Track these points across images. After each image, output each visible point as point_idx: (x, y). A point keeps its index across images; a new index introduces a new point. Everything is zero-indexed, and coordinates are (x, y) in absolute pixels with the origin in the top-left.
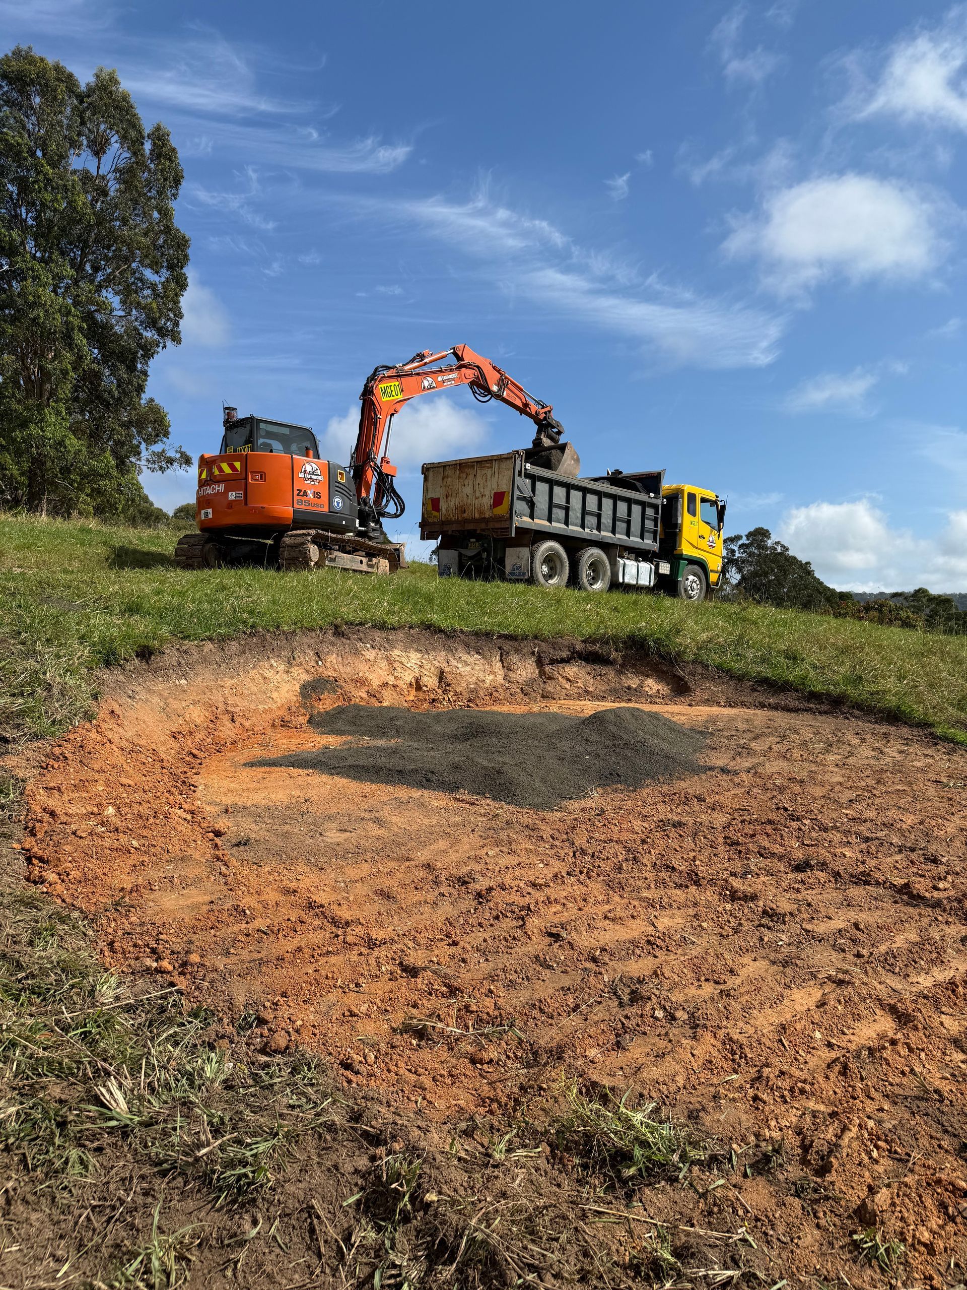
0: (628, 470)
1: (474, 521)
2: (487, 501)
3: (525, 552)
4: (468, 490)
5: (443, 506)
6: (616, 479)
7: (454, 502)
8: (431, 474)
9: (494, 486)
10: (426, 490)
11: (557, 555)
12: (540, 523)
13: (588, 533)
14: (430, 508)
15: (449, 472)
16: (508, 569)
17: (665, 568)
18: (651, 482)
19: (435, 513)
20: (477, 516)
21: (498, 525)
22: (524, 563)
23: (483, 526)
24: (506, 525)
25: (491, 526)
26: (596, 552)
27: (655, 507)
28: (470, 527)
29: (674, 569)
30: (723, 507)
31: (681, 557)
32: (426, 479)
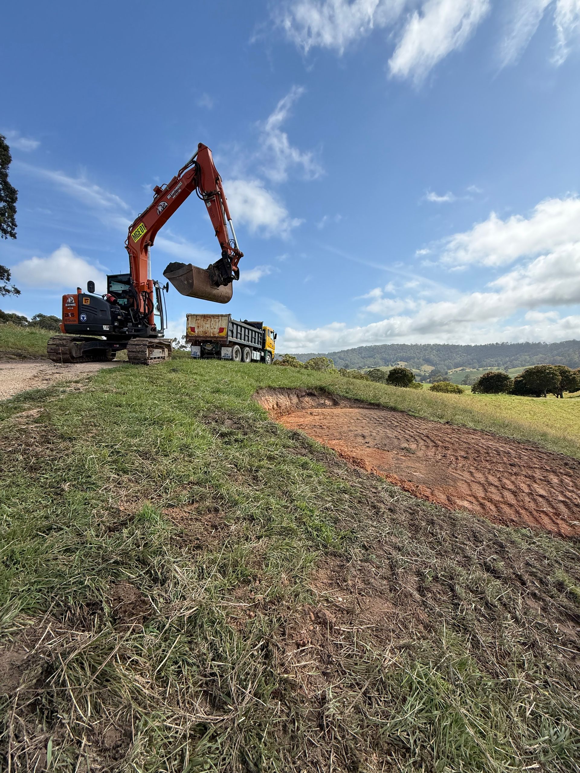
0: (249, 320)
1: (210, 337)
2: (217, 330)
3: (230, 349)
4: (208, 326)
5: (196, 330)
6: (246, 322)
7: (201, 329)
8: (190, 318)
9: (220, 325)
10: (188, 324)
11: (238, 350)
12: (234, 340)
13: (246, 343)
14: (190, 330)
15: (198, 318)
16: (223, 355)
17: (263, 354)
18: (259, 325)
19: (192, 333)
20: (212, 335)
21: (221, 339)
22: (229, 353)
23: (215, 339)
24: (226, 339)
25: (218, 339)
26: (248, 349)
27: (261, 334)
28: (210, 339)
29: (265, 354)
30: (276, 334)
31: (266, 350)
32: (188, 320)
